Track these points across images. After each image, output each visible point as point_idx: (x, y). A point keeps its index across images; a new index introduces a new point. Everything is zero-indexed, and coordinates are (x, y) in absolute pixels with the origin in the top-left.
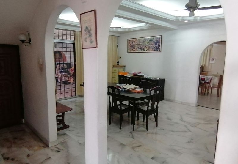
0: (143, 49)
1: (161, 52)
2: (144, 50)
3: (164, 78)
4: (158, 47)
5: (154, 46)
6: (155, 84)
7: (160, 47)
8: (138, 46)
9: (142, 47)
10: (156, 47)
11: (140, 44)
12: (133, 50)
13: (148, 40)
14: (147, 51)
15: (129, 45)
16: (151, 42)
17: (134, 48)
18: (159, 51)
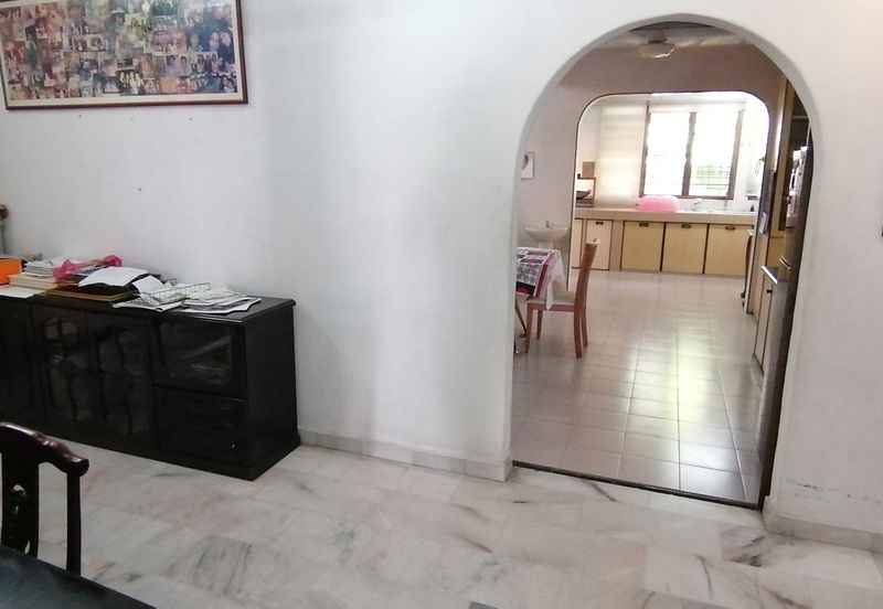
0: (116, 80)
1: (245, 101)
2: (124, 89)
3: (287, 295)
4: (222, 68)
5: (193, 55)
6: (222, 349)
7: (237, 67)
8: (75, 58)
9: (108, 63)
10: (208, 68)
11: (88, 38)
12: (41, 84)
13: (138, 10)
14: (142, 92)
15: (11, 46)
16: (167, 23)
17: (48, 69)
18: (228, 96)
